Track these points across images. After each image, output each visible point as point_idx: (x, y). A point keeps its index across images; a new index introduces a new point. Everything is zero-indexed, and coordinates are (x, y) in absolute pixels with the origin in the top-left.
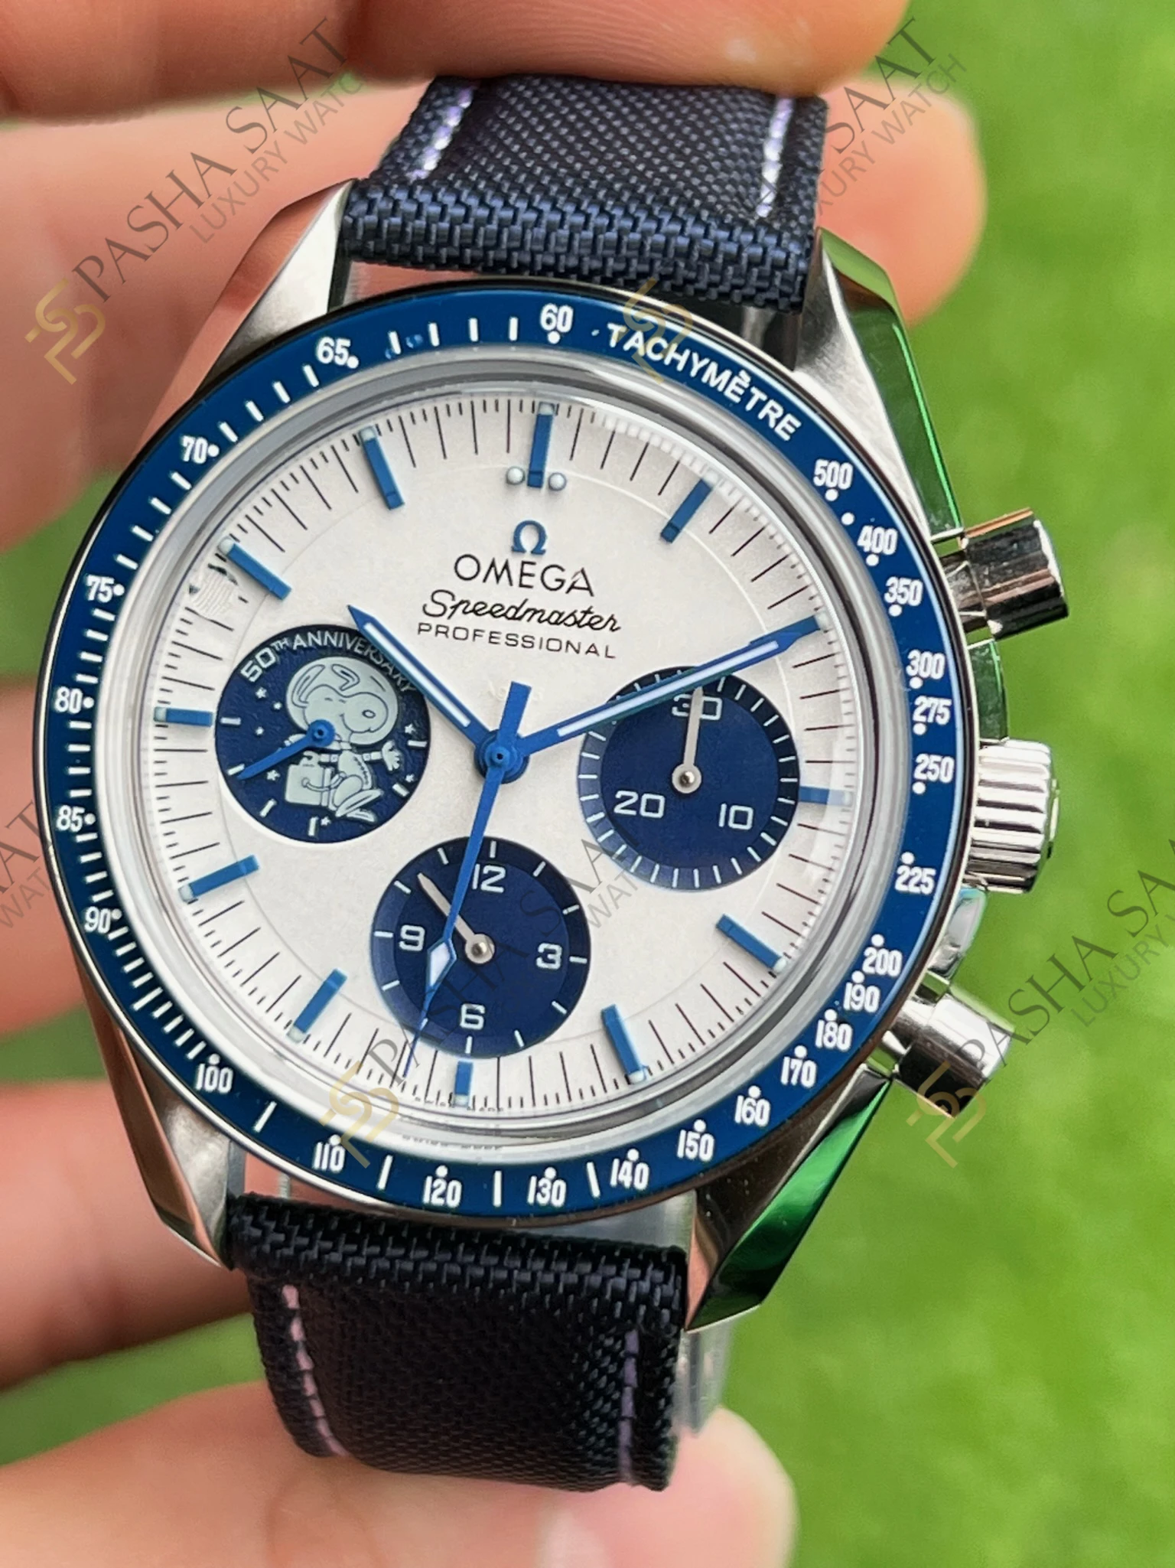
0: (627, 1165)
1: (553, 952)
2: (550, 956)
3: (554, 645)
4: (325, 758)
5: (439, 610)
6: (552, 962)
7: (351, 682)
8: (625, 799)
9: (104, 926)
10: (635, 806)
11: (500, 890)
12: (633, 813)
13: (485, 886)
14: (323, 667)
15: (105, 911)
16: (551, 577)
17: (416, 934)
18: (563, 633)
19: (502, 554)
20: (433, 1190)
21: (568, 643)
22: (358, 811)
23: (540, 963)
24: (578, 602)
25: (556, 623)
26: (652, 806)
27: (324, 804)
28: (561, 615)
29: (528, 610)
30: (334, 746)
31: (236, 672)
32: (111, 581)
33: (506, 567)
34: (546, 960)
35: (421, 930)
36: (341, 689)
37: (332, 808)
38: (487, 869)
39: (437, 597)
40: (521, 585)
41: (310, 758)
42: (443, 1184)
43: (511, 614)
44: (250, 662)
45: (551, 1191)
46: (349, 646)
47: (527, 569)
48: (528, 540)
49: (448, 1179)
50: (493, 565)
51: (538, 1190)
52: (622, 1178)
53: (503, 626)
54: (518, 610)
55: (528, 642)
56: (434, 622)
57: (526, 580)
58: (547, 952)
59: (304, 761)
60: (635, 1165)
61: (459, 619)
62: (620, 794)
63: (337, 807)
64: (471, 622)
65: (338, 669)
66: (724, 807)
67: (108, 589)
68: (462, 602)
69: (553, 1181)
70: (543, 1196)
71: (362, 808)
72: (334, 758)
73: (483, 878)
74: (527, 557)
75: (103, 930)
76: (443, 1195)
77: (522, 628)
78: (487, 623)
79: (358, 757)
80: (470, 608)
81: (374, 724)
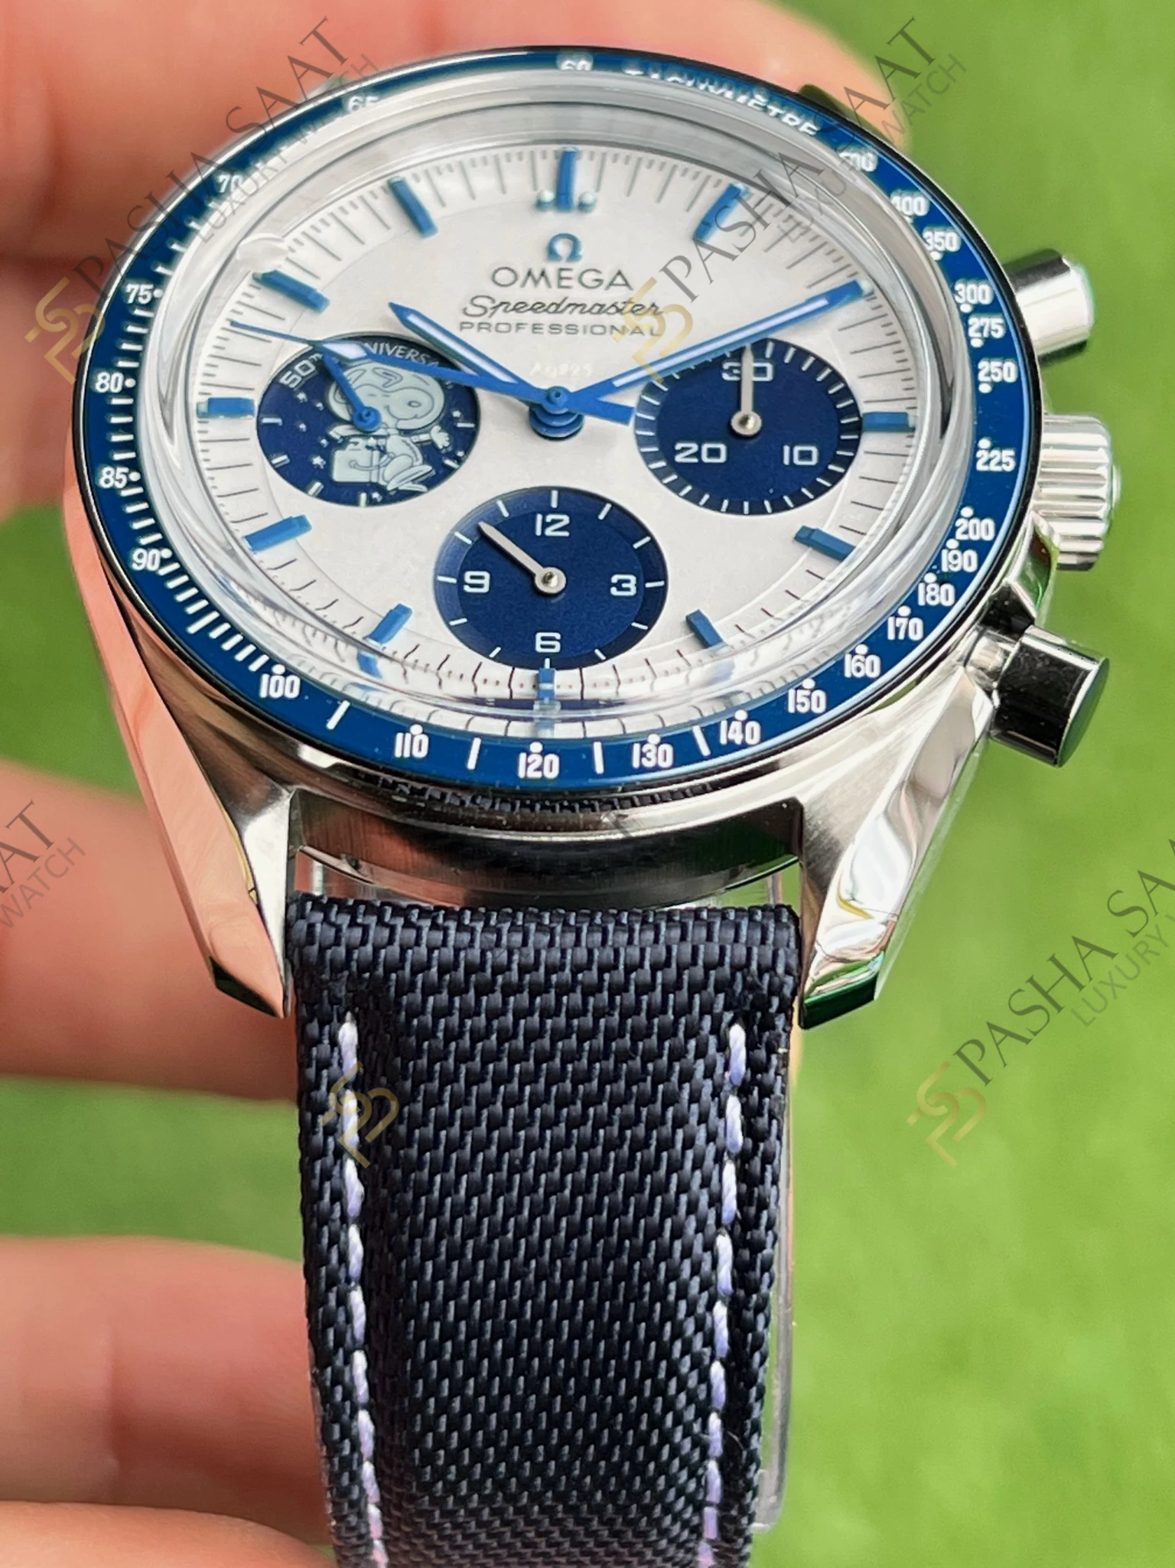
0: (736, 726)
1: (628, 581)
2: (624, 585)
3: (598, 330)
4: (372, 442)
5: (479, 311)
6: (628, 589)
7: (394, 381)
8: (684, 449)
9: (153, 563)
10: (698, 454)
11: (566, 534)
12: (695, 460)
13: (549, 532)
14: (365, 371)
15: (154, 551)
16: (588, 278)
17: (481, 578)
18: (605, 319)
19: (538, 263)
20: (527, 765)
21: (613, 327)
22: (410, 484)
23: (614, 591)
24: (618, 294)
25: (599, 312)
26: (713, 453)
27: (374, 480)
28: (602, 306)
29: (570, 305)
30: (380, 432)
31: (275, 381)
32: (150, 287)
33: (543, 274)
34: (620, 589)
35: (486, 575)
36: (384, 386)
37: (382, 483)
38: (549, 518)
39: (478, 301)
40: (560, 287)
41: (356, 443)
42: (539, 759)
43: (553, 308)
44: (289, 373)
45: (657, 755)
46: (390, 353)
47: (564, 274)
48: (562, 248)
49: (543, 753)
50: (529, 273)
51: (642, 755)
52: (731, 736)
53: (545, 319)
54: (558, 306)
55: (572, 329)
56: (476, 320)
57: (564, 283)
58: (620, 582)
59: (351, 446)
60: (744, 723)
61: (500, 316)
62: (679, 446)
63: (388, 482)
64: (513, 317)
65: (380, 371)
66: (787, 449)
67: (147, 293)
68: (502, 303)
69: (658, 746)
70: (649, 759)
71: (413, 481)
72: (381, 442)
73: (545, 525)
74: (563, 264)
75: (151, 568)
76: (540, 769)
77: (564, 319)
78: (529, 317)
79: (407, 439)
80: (511, 307)
81: (419, 411)
